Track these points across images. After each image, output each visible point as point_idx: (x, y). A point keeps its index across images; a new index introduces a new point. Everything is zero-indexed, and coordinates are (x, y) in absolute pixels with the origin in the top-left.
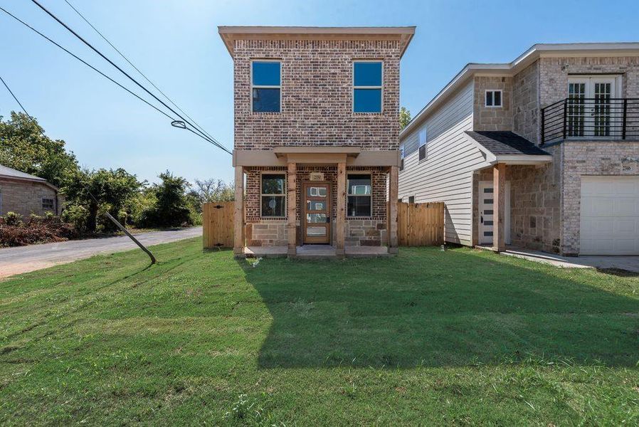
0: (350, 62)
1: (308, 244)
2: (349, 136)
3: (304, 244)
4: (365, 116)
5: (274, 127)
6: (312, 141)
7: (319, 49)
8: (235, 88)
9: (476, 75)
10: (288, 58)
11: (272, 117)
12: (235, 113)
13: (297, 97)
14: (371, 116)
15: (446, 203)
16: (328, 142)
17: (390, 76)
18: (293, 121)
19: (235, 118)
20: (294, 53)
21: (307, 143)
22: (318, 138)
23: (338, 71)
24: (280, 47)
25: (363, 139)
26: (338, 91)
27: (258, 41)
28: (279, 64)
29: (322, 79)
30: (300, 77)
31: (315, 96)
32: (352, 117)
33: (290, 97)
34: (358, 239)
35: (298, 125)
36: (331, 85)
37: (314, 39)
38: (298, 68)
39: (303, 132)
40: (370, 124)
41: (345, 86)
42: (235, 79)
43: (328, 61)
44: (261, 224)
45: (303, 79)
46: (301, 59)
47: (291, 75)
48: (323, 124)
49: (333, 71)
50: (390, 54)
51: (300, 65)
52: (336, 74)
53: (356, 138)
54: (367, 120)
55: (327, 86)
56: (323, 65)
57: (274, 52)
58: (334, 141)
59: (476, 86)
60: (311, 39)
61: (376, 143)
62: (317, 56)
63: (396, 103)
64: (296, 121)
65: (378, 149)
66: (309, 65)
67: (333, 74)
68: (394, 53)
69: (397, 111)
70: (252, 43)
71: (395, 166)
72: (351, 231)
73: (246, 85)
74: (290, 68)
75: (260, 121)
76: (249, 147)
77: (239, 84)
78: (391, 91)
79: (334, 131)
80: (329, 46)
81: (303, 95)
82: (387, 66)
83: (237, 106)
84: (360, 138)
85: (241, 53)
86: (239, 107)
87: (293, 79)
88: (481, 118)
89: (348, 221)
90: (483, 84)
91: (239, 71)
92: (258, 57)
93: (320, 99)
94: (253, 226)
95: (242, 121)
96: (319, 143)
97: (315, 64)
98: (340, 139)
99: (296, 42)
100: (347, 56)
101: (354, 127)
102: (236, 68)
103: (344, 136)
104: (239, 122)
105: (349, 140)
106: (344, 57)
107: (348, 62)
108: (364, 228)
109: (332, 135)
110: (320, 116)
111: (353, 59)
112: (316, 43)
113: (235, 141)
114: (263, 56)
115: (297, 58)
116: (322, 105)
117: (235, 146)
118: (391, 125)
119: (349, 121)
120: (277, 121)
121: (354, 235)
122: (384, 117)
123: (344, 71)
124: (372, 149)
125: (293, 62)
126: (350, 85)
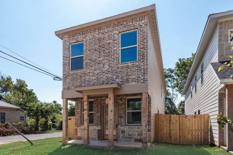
0: (118, 35)
1: (105, 140)
2: (117, 77)
3: (104, 139)
4: (127, 65)
5: (80, 77)
6: (98, 82)
7: (101, 31)
8: (63, 60)
9: (220, 21)
10: (86, 39)
11: (79, 72)
12: (63, 72)
13: (91, 60)
14: (130, 64)
15: (210, 114)
16: (106, 82)
17: (141, 38)
18: (88, 73)
19: (63, 75)
20: (89, 36)
21: (95, 84)
22: (101, 81)
23: (111, 41)
24: (83, 35)
25: (125, 78)
26: (111, 52)
27: (73, 34)
28: (83, 43)
29: (103, 47)
30: (92, 48)
31: (99, 58)
32: (119, 66)
33: (87, 60)
34: (132, 138)
35: (91, 75)
36: (107, 50)
37: (98, 26)
38: (91, 44)
39: (93, 78)
40: (129, 69)
41: (115, 49)
42: (63, 55)
43: (106, 37)
44: (82, 128)
45: (93, 49)
46: (93, 39)
47: (88, 48)
48: (103, 72)
49: (108, 42)
50: (141, 25)
51: (92, 42)
52: (110, 43)
53: (121, 78)
54: (128, 67)
55: (106, 51)
56: (103, 40)
57: (80, 38)
58: (109, 81)
59: (220, 28)
60: (97, 27)
61: (133, 80)
62: (101, 35)
63: (145, 54)
64: (90, 73)
65: (134, 83)
66: (96, 41)
67: (109, 43)
68: (143, 24)
69: (146, 59)
70: (70, 36)
71: (144, 93)
72: (128, 133)
73: (68, 57)
74: (87, 45)
75: (73, 75)
76: (69, 88)
77: (65, 57)
78: (142, 47)
79: (109, 75)
80: (107, 28)
81: (94, 57)
82: (139, 32)
83: (64, 68)
84: (123, 78)
85: (66, 42)
86: (64, 69)
87: (89, 50)
88: (225, 52)
89: (127, 127)
90: (227, 27)
91: (65, 51)
92: (73, 42)
93: (102, 59)
94: (78, 129)
95: (66, 76)
96: (101, 83)
97: (99, 39)
98: (112, 79)
99: (90, 30)
100: (116, 32)
101: (120, 72)
102: (64, 50)
103: (115, 77)
104: (65, 76)
105: (117, 80)
106: (114, 33)
107: (117, 35)
108: (136, 131)
109: (108, 78)
110: (102, 68)
111: (120, 32)
112: (99, 29)
113: (63, 86)
114: (75, 41)
115: (90, 38)
116: (103, 62)
117: (63, 89)
118: (142, 68)
119: (118, 69)
120: (81, 74)
121: (130, 135)
122: (138, 63)
123: (115, 40)
124: (130, 84)
125: (89, 41)
126: (117, 48)
